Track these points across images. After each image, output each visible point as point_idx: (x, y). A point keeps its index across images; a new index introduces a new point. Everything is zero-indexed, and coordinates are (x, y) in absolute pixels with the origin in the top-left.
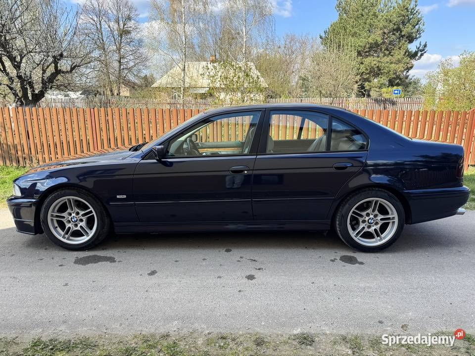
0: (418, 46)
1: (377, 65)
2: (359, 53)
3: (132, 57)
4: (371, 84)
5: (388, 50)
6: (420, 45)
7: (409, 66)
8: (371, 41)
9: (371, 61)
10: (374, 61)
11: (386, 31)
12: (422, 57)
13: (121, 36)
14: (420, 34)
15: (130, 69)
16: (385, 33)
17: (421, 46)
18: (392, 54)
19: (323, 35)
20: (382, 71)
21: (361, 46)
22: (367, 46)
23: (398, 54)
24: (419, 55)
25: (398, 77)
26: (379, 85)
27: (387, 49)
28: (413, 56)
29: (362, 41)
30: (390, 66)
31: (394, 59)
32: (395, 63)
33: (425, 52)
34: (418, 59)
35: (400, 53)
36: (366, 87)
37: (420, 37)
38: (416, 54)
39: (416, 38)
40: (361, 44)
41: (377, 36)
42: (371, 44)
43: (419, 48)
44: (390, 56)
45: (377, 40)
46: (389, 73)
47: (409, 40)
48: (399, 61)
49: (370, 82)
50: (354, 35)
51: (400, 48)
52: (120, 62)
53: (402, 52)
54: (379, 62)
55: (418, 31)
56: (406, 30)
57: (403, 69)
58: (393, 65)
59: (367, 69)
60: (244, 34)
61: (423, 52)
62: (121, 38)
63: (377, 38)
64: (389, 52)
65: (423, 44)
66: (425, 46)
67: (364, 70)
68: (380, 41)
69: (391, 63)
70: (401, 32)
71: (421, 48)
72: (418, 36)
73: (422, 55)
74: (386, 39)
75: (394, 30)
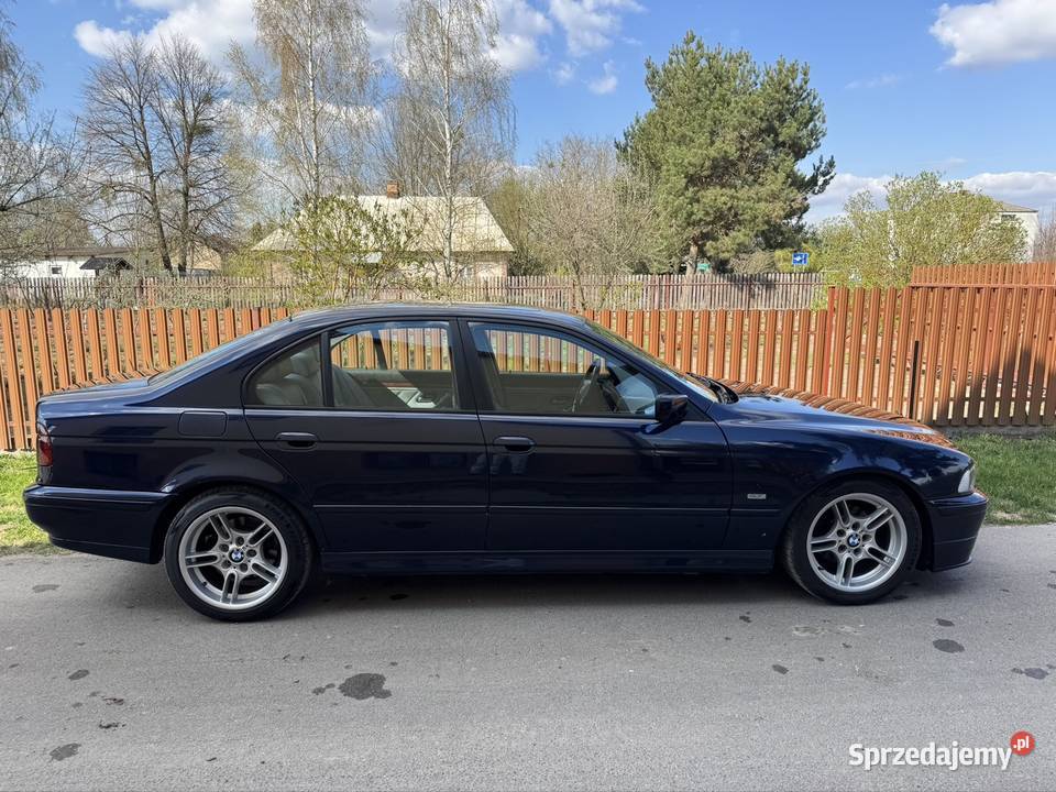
0: (817, 164)
1: (729, 205)
2: (692, 180)
3: (214, 184)
4: (719, 244)
5: (753, 174)
6: (821, 162)
7: (796, 205)
8: (712, 152)
9: (714, 196)
10: (722, 195)
11: (744, 132)
12: (827, 187)
13: (190, 136)
14: (817, 140)
15: (208, 211)
16: (742, 137)
17: (823, 165)
18: (760, 180)
19: (622, 141)
20: (741, 218)
21: (694, 166)
22: (707, 164)
23: (774, 182)
24: (820, 183)
25: (777, 229)
26: (735, 247)
27: (750, 172)
28: (809, 185)
29: (696, 155)
30: (756, 206)
31: (764, 191)
32: (766, 201)
33: (832, 177)
34: (819, 191)
35: (776, 178)
36: (709, 251)
37: (817, 146)
38: (814, 180)
39: (811, 149)
40: (693, 160)
41: (727, 145)
42: (714, 159)
43: (818, 169)
44: (757, 186)
45: (725, 152)
46: (754, 220)
47: (794, 152)
48: (774, 197)
49: (715, 239)
50: (682, 141)
51: (776, 169)
52: (186, 195)
53: (781, 176)
54: (732, 197)
55: (812, 134)
56: (787, 131)
57: (782, 213)
58: (762, 205)
59: (707, 214)
60: (448, 136)
61: (828, 177)
62: (190, 142)
63: (727, 148)
64: (756, 178)
65: (826, 159)
66: (831, 164)
67: (700, 215)
68: (733, 153)
69: (759, 200)
70: (777, 135)
71: (822, 169)
72: (814, 143)
73: (826, 183)
74: (747, 149)
75: (762, 131)
